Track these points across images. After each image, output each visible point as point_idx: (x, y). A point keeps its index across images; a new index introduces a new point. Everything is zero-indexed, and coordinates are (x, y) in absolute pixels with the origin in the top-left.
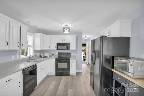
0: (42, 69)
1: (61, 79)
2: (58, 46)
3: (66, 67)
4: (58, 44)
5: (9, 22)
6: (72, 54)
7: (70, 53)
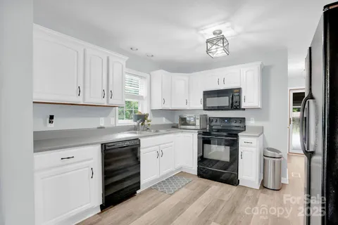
0: (160, 154)
1: (208, 187)
2: (207, 99)
3: (226, 158)
4: (208, 94)
5: (84, 50)
6: (250, 123)
7: (243, 120)
